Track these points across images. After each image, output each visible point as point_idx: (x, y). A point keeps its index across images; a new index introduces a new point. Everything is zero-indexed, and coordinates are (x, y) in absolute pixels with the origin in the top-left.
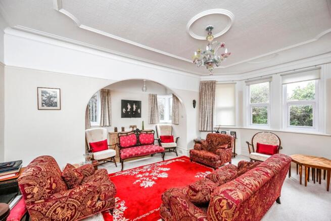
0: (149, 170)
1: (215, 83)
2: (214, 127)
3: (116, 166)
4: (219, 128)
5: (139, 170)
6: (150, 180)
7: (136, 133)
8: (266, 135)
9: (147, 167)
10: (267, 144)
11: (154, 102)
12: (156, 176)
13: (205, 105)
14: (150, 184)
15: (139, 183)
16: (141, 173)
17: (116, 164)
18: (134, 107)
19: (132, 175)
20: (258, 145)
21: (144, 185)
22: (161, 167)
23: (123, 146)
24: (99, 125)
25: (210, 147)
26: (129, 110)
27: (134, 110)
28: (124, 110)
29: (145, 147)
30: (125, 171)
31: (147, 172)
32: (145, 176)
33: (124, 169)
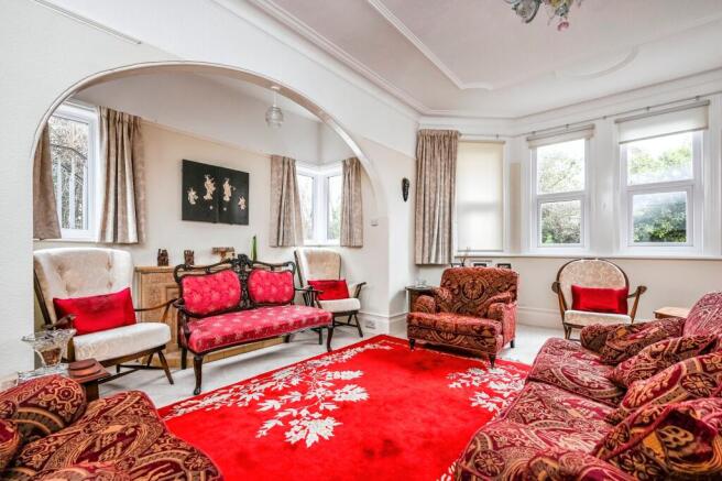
0: (295, 382)
1: (456, 137)
2: (455, 253)
3: (171, 382)
4: (465, 257)
5: (263, 387)
6: (317, 415)
7: (238, 269)
8: (590, 266)
9: (287, 373)
10: (595, 287)
11: (288, 181)
12: (329, 400)
13: (433, 196)
14: (320, 429)
15: (278, 432)
16: (271, 394)
17: (168, 374)
18: (227, 187)
19: (240, 405)
20: (575, 291)
21: (302, 435)
22: (332, 368)
23: (192, 310)
24: (96, 238)
25: (459, 304)
26: (208, 197)
27: (227, 199)
28: (192, 195)
29: (271, 312)
30: (210, 394)
31: (294, 388)
32: (289, 405)
33: (206, 389)
